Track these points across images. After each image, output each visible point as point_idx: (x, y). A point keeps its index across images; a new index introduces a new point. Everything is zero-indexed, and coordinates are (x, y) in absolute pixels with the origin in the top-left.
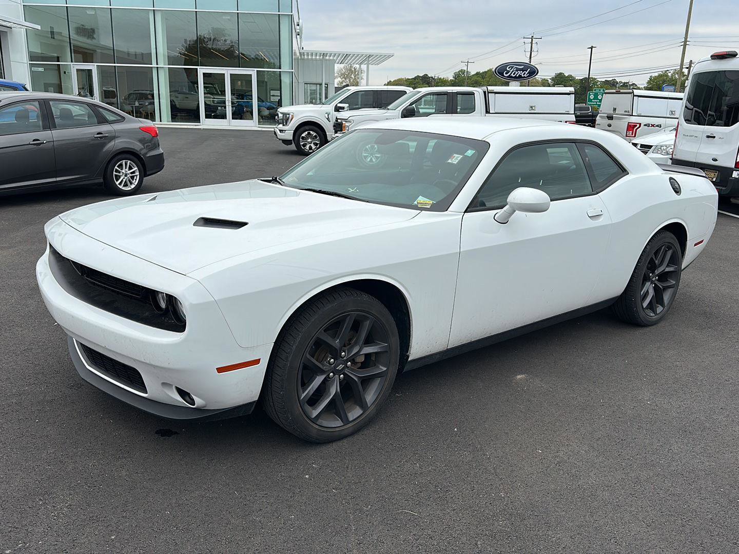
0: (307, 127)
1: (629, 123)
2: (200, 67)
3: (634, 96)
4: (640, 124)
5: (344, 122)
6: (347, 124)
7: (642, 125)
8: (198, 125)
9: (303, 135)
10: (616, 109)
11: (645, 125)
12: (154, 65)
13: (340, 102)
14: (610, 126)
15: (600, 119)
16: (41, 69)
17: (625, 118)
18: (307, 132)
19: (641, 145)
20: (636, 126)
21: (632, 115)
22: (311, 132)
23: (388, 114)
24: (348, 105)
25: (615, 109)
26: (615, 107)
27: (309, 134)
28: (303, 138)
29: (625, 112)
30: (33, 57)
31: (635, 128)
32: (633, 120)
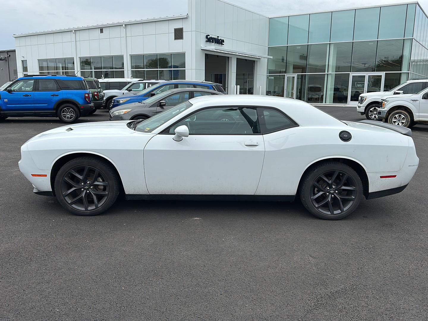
0: (374, 105)
2: (351, 73)
5: (384, 102)
6: (386, 103)
8: (346, 105)
9: (371, 109)
12: (326, 73)
13: (399, 90)
16: (273, 78)
18: (373, 108)
22: (376, 108)
23: (413, 97)
24: (403, 91)
27: (375, 109)
28: (371, 111)
30: (270, 72)
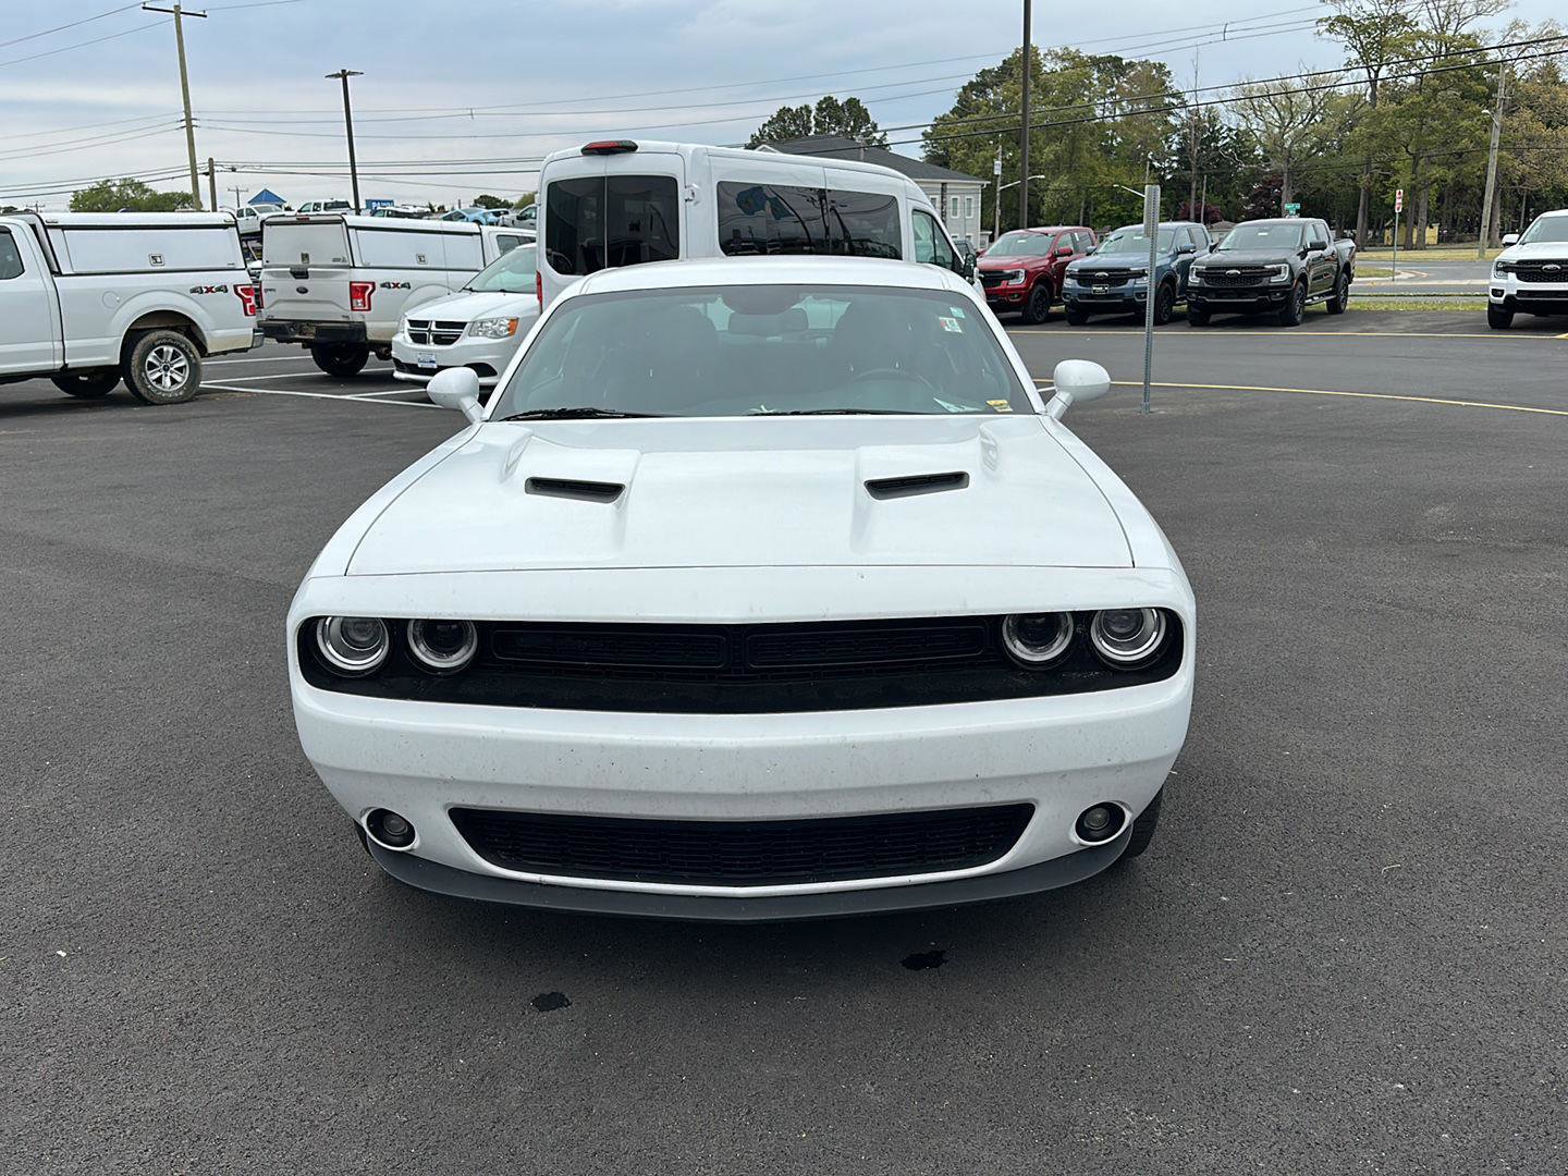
1: (351, 283)
3: (348, 227)
4: (373, 284)
7: (378, 286)
10: (307, 256)
11: (383, 285)
14: (303, 291)
15: (269, 277)
17: (337, 273)
19: (437, 322)
20: (367, 287)
21: (354, 267)
25: (305, 257)
26: (305, 252)
29: (334, 260)
31: (367, 293)
32: (360, 276)
